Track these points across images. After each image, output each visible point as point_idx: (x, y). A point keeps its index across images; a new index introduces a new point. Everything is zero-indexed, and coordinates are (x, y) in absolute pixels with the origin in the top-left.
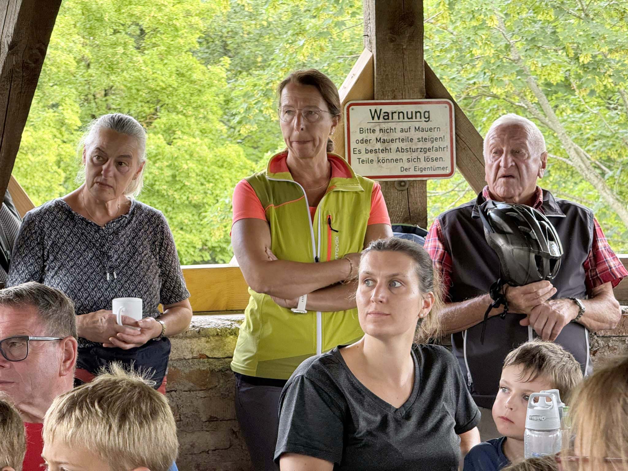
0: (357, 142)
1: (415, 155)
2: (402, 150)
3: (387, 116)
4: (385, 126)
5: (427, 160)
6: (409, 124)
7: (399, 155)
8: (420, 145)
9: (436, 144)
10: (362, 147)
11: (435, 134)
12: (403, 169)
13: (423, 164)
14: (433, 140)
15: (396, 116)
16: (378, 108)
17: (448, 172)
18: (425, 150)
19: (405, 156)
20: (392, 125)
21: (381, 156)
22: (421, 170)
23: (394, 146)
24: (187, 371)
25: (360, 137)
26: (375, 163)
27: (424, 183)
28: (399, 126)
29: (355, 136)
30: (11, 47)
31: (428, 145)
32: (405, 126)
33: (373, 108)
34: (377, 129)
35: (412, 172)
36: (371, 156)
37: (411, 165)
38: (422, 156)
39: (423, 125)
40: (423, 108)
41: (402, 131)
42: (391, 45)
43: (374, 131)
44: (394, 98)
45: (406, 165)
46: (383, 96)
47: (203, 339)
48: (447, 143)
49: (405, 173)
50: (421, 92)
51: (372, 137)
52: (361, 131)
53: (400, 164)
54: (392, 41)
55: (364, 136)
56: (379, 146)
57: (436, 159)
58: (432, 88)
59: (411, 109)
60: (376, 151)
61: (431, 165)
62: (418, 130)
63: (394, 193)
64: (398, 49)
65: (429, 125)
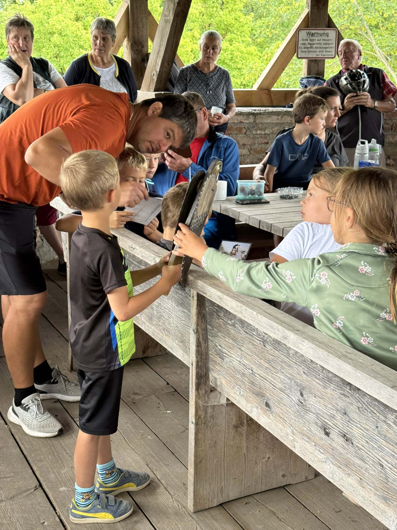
0: (301, 44)
1: (322, 50)
2: (317, 48)
3: (313, 35)
4: (312, 38)
5: (326, 51)
6: (321, 38)
7: (316, 50)
8: (324, 46)
9: (330, 46)
10: (303, 46)
11: (330, 42)
12: (317, 55)
13: (324, 53)
14: (329, 44)
15: (316, 34)
16: (310, 31)
17: (333, 56)
18: (325, 48)
19: (318, 50)
20: (314, 38)
21: (309, 50)
22: (324, 55)
23: (314, 46)
24: (236, 127)
25: (302, 42)
26: (307, 53)
27: (324, 60)
28: (317, 39)
29: (301, 42)
31: (327, 46)
32: (319, 38)
33: (308, 31)
34: (309, 39)
35: (320, 56)
36: (306, 50)
37: (320, 53)
38: (324, 50)
39: (326, 38)
40: (326, 32)
41: (318, 40)
42: (316, 7)
43: (307, 40)
44: (316, 27)
45: (318, 53)
46: (312, 27)
47: (242, 116)
48: (334, 45)
49: (318, 57)
50: (326, 25)
51: (307, 42)
52: (303, 40)
53: (316, 53)
54: (317, 5)
55: (304, 42)
56: (309, 46)
57: (330, 52)
58: (330, 24)
59: (321, 32)
60: (308, 48)
61: (327, 53)
62: (323, 40)
63: (313, 64)
64: (319, 8)
65: (328, 38)
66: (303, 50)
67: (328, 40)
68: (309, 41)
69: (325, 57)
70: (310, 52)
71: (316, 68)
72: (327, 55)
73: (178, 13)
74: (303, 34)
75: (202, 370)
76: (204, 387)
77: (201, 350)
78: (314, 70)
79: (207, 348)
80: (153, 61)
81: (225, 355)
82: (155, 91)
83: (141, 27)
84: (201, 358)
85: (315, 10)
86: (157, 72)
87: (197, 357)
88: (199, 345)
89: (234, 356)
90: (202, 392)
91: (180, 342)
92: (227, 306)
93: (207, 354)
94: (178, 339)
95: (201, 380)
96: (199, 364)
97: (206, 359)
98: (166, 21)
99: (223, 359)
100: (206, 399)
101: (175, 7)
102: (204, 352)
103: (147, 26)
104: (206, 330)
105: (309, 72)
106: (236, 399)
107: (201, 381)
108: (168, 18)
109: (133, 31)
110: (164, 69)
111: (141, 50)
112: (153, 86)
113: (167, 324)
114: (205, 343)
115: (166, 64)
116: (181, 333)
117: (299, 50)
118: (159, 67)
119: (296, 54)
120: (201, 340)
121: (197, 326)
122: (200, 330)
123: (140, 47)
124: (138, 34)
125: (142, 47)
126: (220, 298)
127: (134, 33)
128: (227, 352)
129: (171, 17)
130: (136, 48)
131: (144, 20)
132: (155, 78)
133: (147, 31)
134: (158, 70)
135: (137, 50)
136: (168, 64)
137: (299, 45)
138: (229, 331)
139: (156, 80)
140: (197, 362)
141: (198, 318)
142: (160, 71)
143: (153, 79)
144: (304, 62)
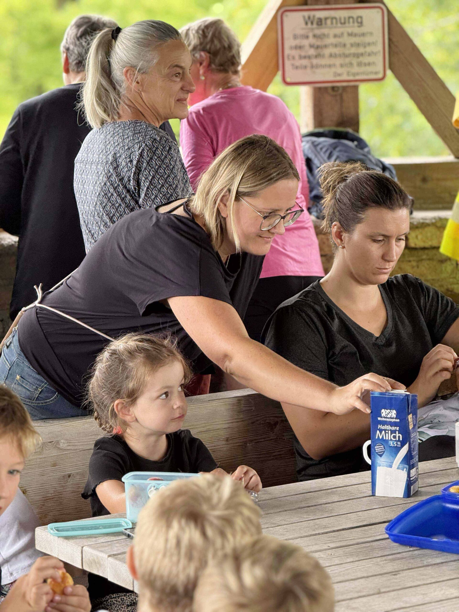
0: (291, 48)
2: (336, 56)
3: (320, 22)
4: (318, 32)
5: (360, 64)
7: (333, 61)
8: (353, 50)
9: (369, 49)
10: (295, 53)
11: (367, 39)
12: (336, 74)
13: (356, 69)
14: (365, 45)
15: (329, 22)
16: (312, 13)
17: (380, 76)
18: (357, 55)
19: (338, 61)
20: (325, 31)
21: (315, 61)
23: (327, 52)
25: (294, 43)
26: (309, 70)
27: (356, 88)
28: (332, 32)
29: (289, 42)
31: (361, 50)
32: (338, 31)
33: (306, 14)
34: (311, 35)
35: (345, 77)
36: (305, 62)
37: (345, 70)
39: (356, 30)
40: (355, 13)
43: (307, 37)
45: (339, 70)
46: (317, 2)
49: (338, 78)
51: (306, 43)
53: (333, 70)
55: (298, 42)
56: (312, 52)
59: (342, 14)
60: (309, 57)
61: (363, 69)
63: (327, 98)
65: (363, 30)
66: (298, 63)
68: (312, 40)
69: (357, 78)
71: (337, 108)
72: (363, 73)
74: (295, 21)
78: (332, 114)
105: (319, 119)
117: (288, 64)
119: (280, 73)
137: (287, 51)
144: (304, 95)
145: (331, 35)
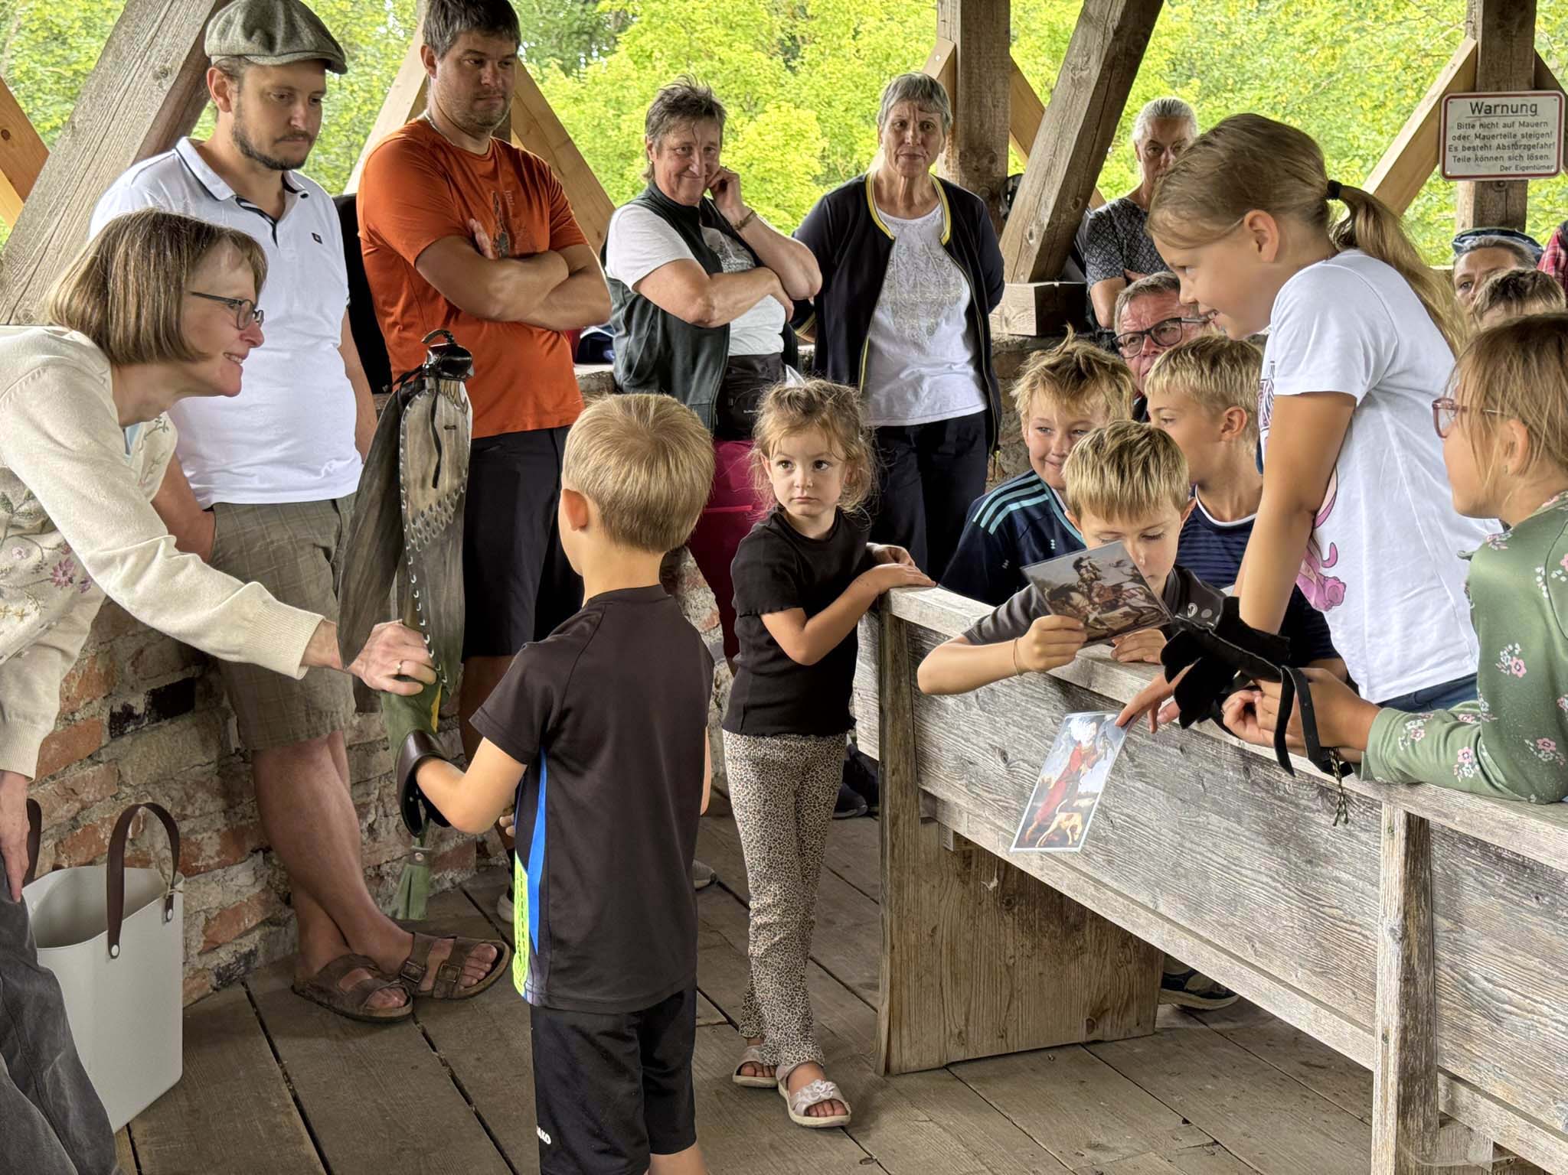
0: (1454, 138)
1: (1517, 152)
2: (1504, 147)
3: (1489, 110)
4: (1486, 121)
5: (1530, 157)
6: (1513, 119)
7: (1500, 153)
8: (1524, 142)
9: (1542, 141)
10: (1459, 144)
11: (1542, 130)
12: (1503, 168)
13: (1526, 163)
14: (1538, 136)
15: (1499, 110)
16: (1481, 100)
17: (1553, 171)
18: (1529, 147)
19: (1506, 154)
20: (1494, 120)
21: (1480, 153)
22: (1523, 168)
23: (1495, 143)
25: (1457, 133)
26: (1472, 162)
27: (1525, 183)
28: (1502, 121)
29: (1453, 132)
30: (1116, 33)
31: (1534, 141)
32: (1509, 120)
33: (1474, 101)
34: (1477, 124)
35: (1513, 171)
36: (1468, 154)
37: (1513, 163)
38: (1525, 153)
39: (1529, 119)
40: (1530, 101)
41: (1505, 126)
42: (1499, 32)
43: (1473, 126)
44: (1499, 90)
45: (1507, 164)
46: (1487, 88)
48: (1555, 139)
49: (1505, 172)
50: (1529, 83)
51: (1471, 132)
52: (1460, 126)
53: (1500, 163)
54: (1500, 26)
55: (1462, 132)
56: (1478, 143)
57: (1541, 157)
58: (1542, 79)
59: (1516, 101)
60: (1474, 149)
61: (1534, 163)
62: (1522, 124)
63: (1492, 194)
64: (1507, 36)
65: (1535, 120)
66: (1460, 155)
67: (1537, 124)
68: (1478, 130)
69: (1526, 172)
70: (1482, 159)
71: (1501, 205)
72: (1534, 167)
73: (1114, 58)
74: (1460, 109)
75: (1416, 1058)
76: (1421, 1110)
77: (1416, 993)
78: (1496, 211)
79: (1433, 988)
80: (1030, 198)
81: (1506, 1007)
82: (1031, 280)
83: (990, 104)
84: (1415, 1019)
85: (1496, 43)
86: (1040, 225)
87: (1403, 1016)
88: (1408, 978)
89: (1545, 1009)
90: (1416, 1124)
91: (1314, 973)
92: (1540, 849)
93: (1432, 1006)
94: (1309, 965)
95: (1413, 1087)
96: (1410, 1036)
97: (1428, 1021)
98: (1077, 84)
99: (1498, 1022)
100: (1428, 1145)
101: (1108, 43)
102: (1425, 998)
103: (1006, 103)
104: (1430, 931)
105: (1480, 216)
106: (1534, 1148)
107: (1413, 1092)
108: (1085, 74)
109: (968, 117)
110: (1064, 216)
111: (989, 170)
112: (1028, 267)
113: (1262, 920)
114: (1427, 972)
115: (1070, 203)
116: (1319, 944)
117: (1449, 155)
118: (1049, 212)
119: (1438, 169)
120: (1415, 961)
121: (1405, 918)
122: (1412, 931)
123: (986, 161)
124: (982, 125)
125: (993, 160)
126: (1511, 828)
127: (970, 124)
128: (1516, 998)
129: (1094, 71)
130: (974, 164)
131: (999, 86)
132: (1035, 244)
133: (1005, 117)
134: (1046, 221)
135: (977, 170)
136: (1076, 204)
137: (1448, 143)
138: (1530, 931)
139: (1037, 248)
140: (1404, 1030)
141: (1407, 894)
142: (1049, 225)
143: (1029, 247)
144: (1463, 191)
145: (1501, 125)
